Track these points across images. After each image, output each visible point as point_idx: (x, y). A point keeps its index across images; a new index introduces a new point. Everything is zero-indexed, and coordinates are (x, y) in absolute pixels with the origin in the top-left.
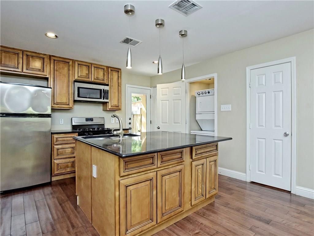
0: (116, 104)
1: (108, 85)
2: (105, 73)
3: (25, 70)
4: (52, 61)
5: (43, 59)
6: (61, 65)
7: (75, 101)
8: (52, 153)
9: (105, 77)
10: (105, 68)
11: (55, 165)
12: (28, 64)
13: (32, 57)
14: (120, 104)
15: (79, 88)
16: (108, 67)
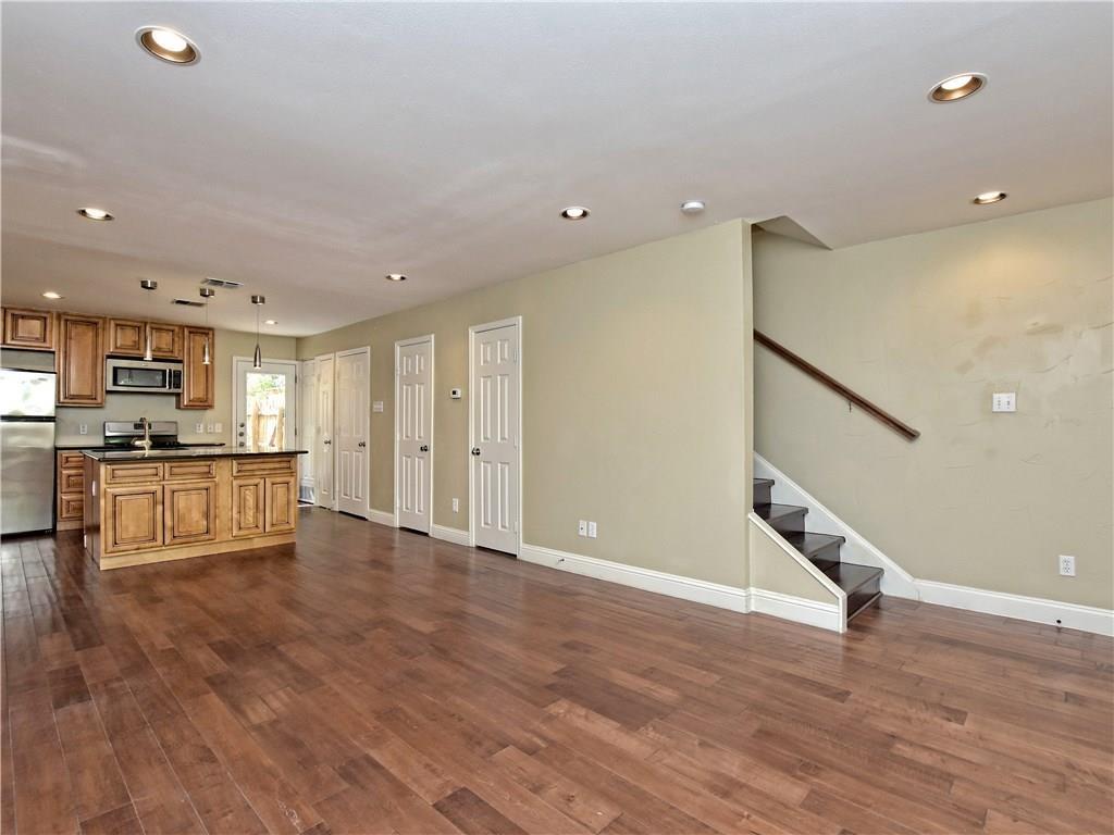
0: (201, 396)
1: (181, 362)
2: (176, 339)
3: (9, 341)
4: (62, 323)
5: (45, 318)
6: (81, 329)
7: (108, 392)
8: (58, 481)
9: (176, 345)
10: (177, 329)
11: (64, 503)
12: (15, 328)
13: (23, 317)
14: (210, 396)
15: (115, 369)
16: (182, 327)
